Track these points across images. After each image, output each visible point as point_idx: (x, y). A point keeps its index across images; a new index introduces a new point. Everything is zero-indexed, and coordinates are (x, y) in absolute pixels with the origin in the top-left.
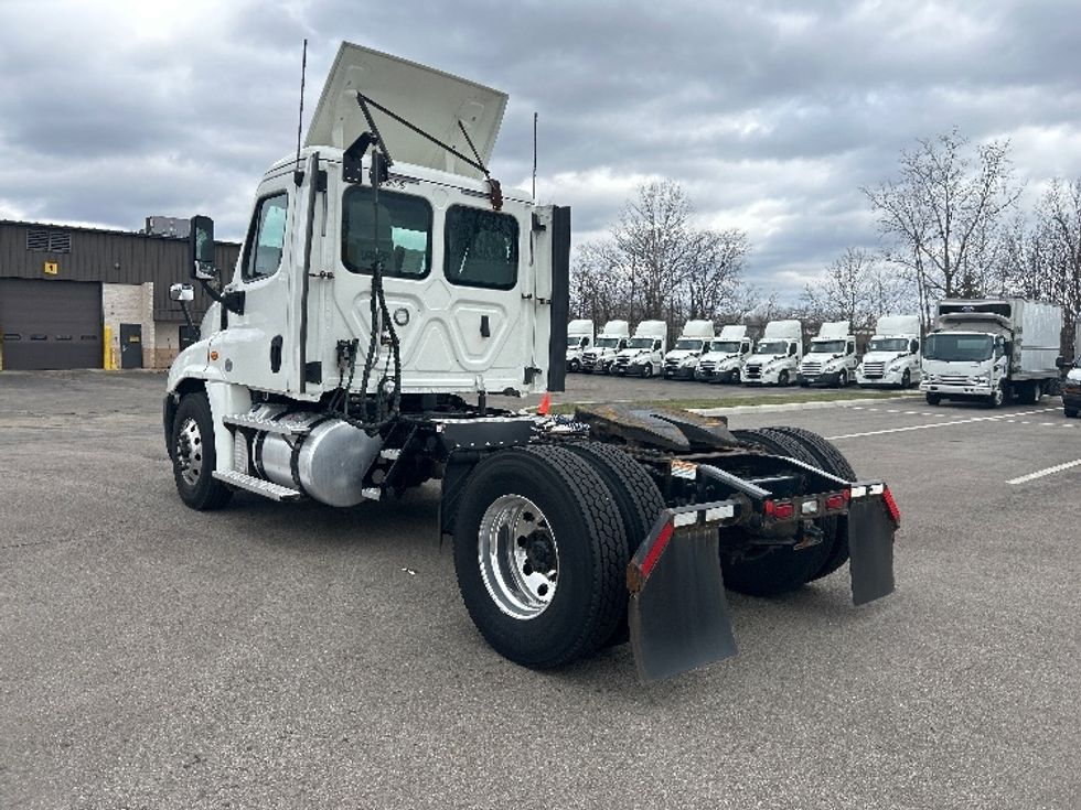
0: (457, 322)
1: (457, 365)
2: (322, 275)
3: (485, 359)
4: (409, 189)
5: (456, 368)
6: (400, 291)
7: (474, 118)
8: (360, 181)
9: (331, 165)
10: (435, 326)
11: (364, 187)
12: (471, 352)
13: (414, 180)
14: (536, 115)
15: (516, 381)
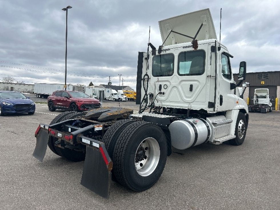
0: (182, 87)
1: (181, 100)
3: (192, 99)
4: (168, 52)
10: (175, 89)
11: (157, 55)
12: (187, 96)
13: (169, 49)
14: (221, 9)
15: (206, 107)
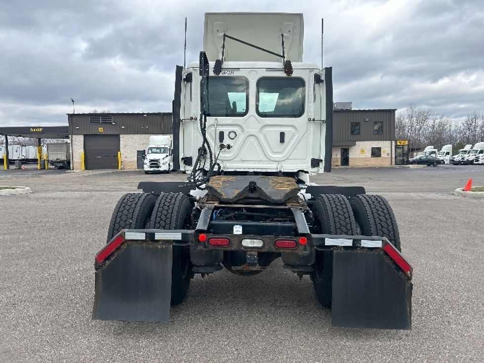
0: (265, 136)
1: (265, 157)
2: (192, 118)
3: (283, 155)
5: (265, 159)
6: (231, 123)
7: (290, 31)
8: (208, 74)
9: (194, 70)
10: (252, 139)
11: (211, 77)
12: (274, 151)
13: (237, 69)
14: (323, 19)
15: (306, 166)
